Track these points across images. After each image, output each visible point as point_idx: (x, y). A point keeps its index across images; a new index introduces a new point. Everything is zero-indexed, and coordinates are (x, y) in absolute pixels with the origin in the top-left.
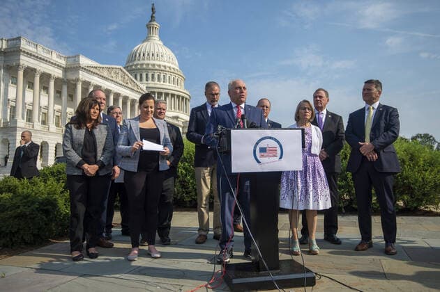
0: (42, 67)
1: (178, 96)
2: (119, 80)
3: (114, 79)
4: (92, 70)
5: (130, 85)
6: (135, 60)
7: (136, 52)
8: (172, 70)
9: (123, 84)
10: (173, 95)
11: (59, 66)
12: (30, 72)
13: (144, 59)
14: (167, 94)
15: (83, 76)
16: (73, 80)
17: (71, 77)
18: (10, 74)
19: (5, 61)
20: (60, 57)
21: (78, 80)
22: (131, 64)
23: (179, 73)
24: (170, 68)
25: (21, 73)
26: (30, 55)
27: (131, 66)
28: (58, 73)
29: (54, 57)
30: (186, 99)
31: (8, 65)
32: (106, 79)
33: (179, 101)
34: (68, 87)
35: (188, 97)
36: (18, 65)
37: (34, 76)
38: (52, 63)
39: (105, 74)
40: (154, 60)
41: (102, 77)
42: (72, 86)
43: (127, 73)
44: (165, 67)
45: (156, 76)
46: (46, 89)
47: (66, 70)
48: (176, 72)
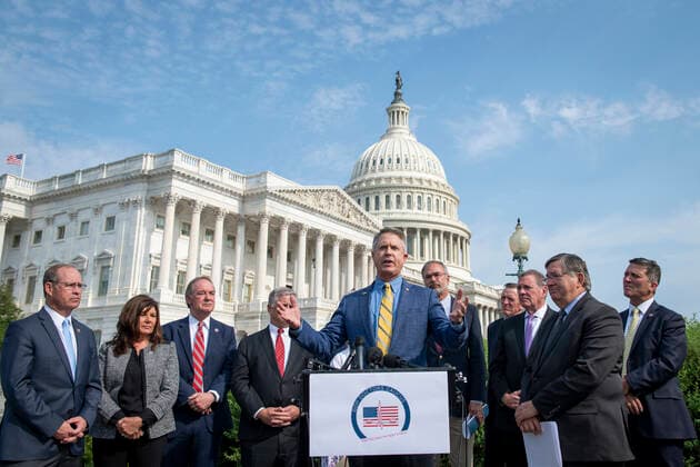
0: (205, 197)
1: (447, 235)
2: (334, 211)
3: (325, 210)
4: (287, 196)
5: (353, 220)
6: (366, 172)
7: (369, 159)
8: (435, 187)
9: (341, 217)
10: (436, 233)
11: (233, 194)
12: (185, 206)
13: (382, 170)
14: (425, 232)
15: (272, 208)
16: (255, 216)
17: (252, 210)
18: (155, 212)
19: (148, 191)
20: (235, 177)
21: (262, 216)
22: (359, 180)
23: (447, 191)
24: (429, 181)
25: (171, 210)
26: (187, 178)
27: (360, 183)
28: (231, 206)
29: (226, 179)
30: (462, 238)
31: (152, 198)
32: (312, 210)
33: (448, 243)
34: (246, 229)
35: (466, 235)
36: (168, 197)
37: (191, 214)
38: (222, 189)
39: (310, 201)
40: (401, 170)
41: (305, 208)
42: (253, 227)
43: (349, 198)
44: (420, 180)
45: (404, 199)
46: (210, 233)
47: (244, 199)
48: (441, 189)
